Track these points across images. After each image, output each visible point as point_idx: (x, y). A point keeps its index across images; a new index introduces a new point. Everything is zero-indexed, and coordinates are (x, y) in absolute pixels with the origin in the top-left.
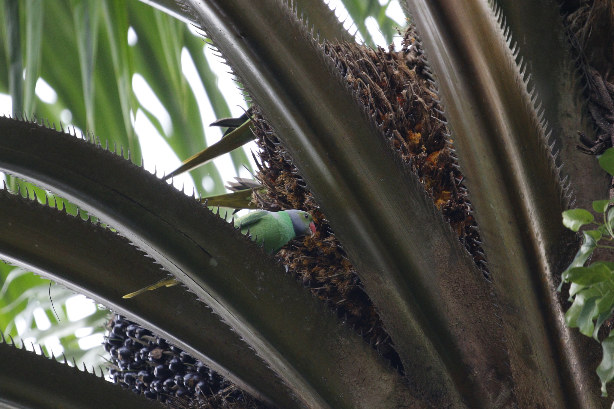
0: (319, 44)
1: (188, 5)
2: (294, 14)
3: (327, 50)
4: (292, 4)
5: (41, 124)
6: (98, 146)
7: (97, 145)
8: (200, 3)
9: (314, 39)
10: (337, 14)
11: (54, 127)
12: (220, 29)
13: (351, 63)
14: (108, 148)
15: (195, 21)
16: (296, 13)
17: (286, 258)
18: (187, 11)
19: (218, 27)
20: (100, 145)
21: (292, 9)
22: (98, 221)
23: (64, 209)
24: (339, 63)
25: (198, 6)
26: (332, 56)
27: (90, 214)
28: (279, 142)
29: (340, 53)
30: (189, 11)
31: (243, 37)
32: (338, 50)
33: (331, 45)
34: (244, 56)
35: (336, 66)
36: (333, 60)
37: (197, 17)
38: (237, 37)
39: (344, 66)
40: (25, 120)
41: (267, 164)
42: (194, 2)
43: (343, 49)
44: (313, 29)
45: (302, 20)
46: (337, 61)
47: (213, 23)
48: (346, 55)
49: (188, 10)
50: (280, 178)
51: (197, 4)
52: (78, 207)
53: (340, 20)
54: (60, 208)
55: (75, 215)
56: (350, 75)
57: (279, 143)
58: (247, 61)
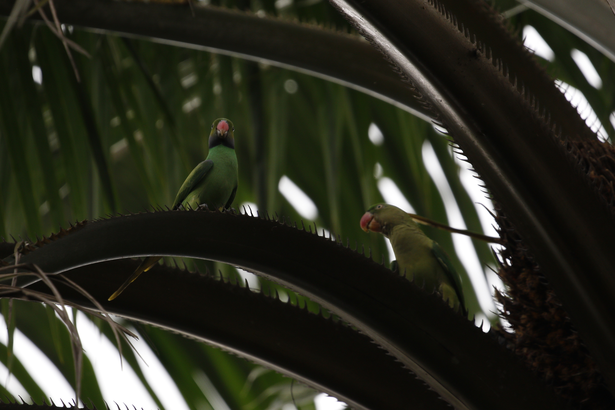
0: (561, 141)
1: (430, 103)
2: (536, 111)
3: (569, 147)
4: (534, 101)
5: (282, 223)
7: (339, 243)
8: (441, 101)
9: (556, 136)
10: (579, 110)
11: (296, 226)
12: (461, 127)
13: (594, 160)
14: (349, 246)
15: (437, 118)
16: (538, 110)
17: (529, 357)
18: (428, 109)
19: (459, 124)
20: (341, 243)
21: (533, 106)
22: (339, 319)
23: (306, 307)
24: (582, 160)
25: (440, 104)
26: (575, 153)
27: (331, 312)
28: (520, 239)
29: (582, 150)
30: (431, 109)
31: (484, 135)
32: (581, 146)
33: (574, 142)
34: (485, 154)
35: (578, 163)
36: (576, 157)
37: (438, 115)
38: (478, 135)
39: (586, 163)
40: (267, 219)
41: (508, 261)
42: (435, 100)
43: (585, 146)
44: (555, 126)
45: (543, 117)
46: (579, 158)
47: (454, 120)
48: (589, 152)
49: (428, 107)
50: (522, 276)
51: (438, 102)
52: (320, 305)
53: (583, 117)
54: (302, 306)
55: (316, 312)
56: (592, 173)
57: (520, 241)
58: (489, 159)
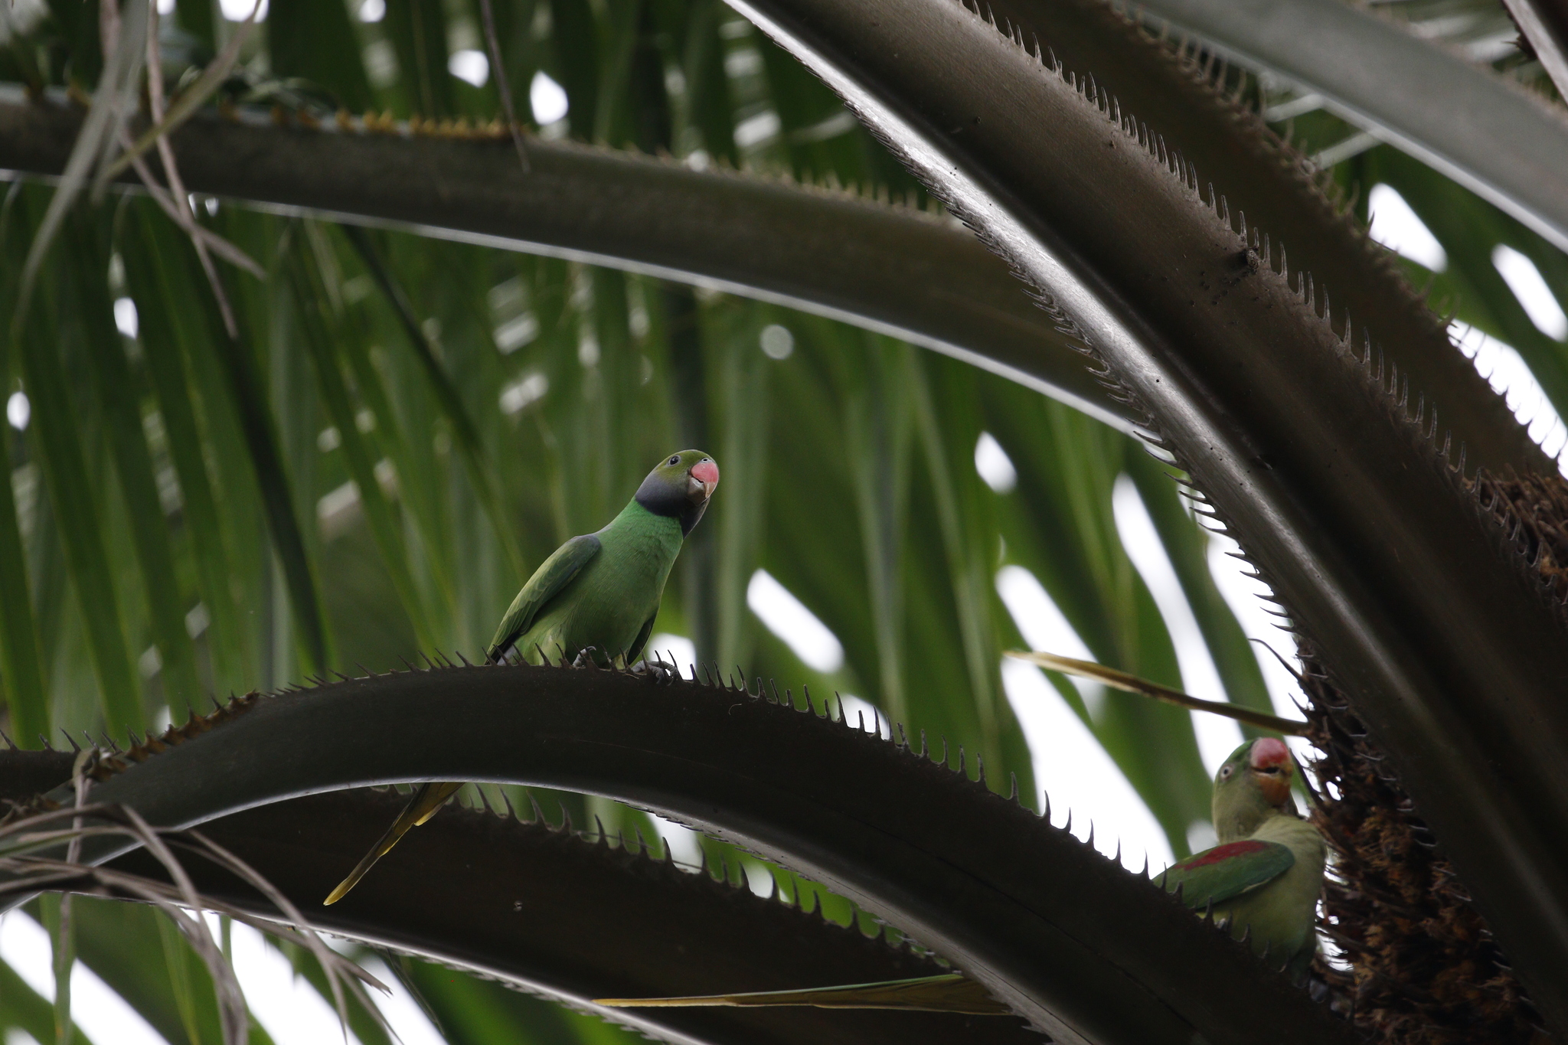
0: (1464, 479)
1: (1129, 386)
2: (1401, 404)
3: (1485, 495)
4: (1394, 380)
5: (757, 695)
6: (902, 748)
7: (900, 746)
8: (1158, 381)
9: (1452, 468)
10: (1512, 403)
11: (790, 701)
12: (1210, 446)
13: (1550, 529)
14: (926, 751)
15: (1147, 425)
16: (1405, 402)
17: (1388, 1032)
18: (1125, 401)
19: (1206, 440)
20: (906, 746)
21: (1393, 391)
22: (903, 939)
23: (818, 908)
24: (1518, 527)
25: (1155, 387)
26: (1500, 510)
27: (882, 922)
28: (1363, 732)
29: (1520, 503)
30: (1132, 401)
31: (1268, 466)
32: (1515, 494)
33: (1497, 482)
34: (1271, 514)
35: (1510, 535)
36: (1503, 521)
37: (1151, 416)
38: (1254, 467)
39: (1531, 536)
40: (718, 684)
42: (1142, 377)
43: (1528, 493)
44: (1448, 443)
45: (1419, 420)
46: (1512, 522)
47: (1190, 430)
48: (1536, 507)
49: (1127, 397)
50: (1368, 825)
51: (1151, 384)
52: (853, 904)
53: (1521, 419)
54: (808, 907)
55: (845, 922)
56: (1546, 560)
57: (1364, 736)
58: (1281, 527)
